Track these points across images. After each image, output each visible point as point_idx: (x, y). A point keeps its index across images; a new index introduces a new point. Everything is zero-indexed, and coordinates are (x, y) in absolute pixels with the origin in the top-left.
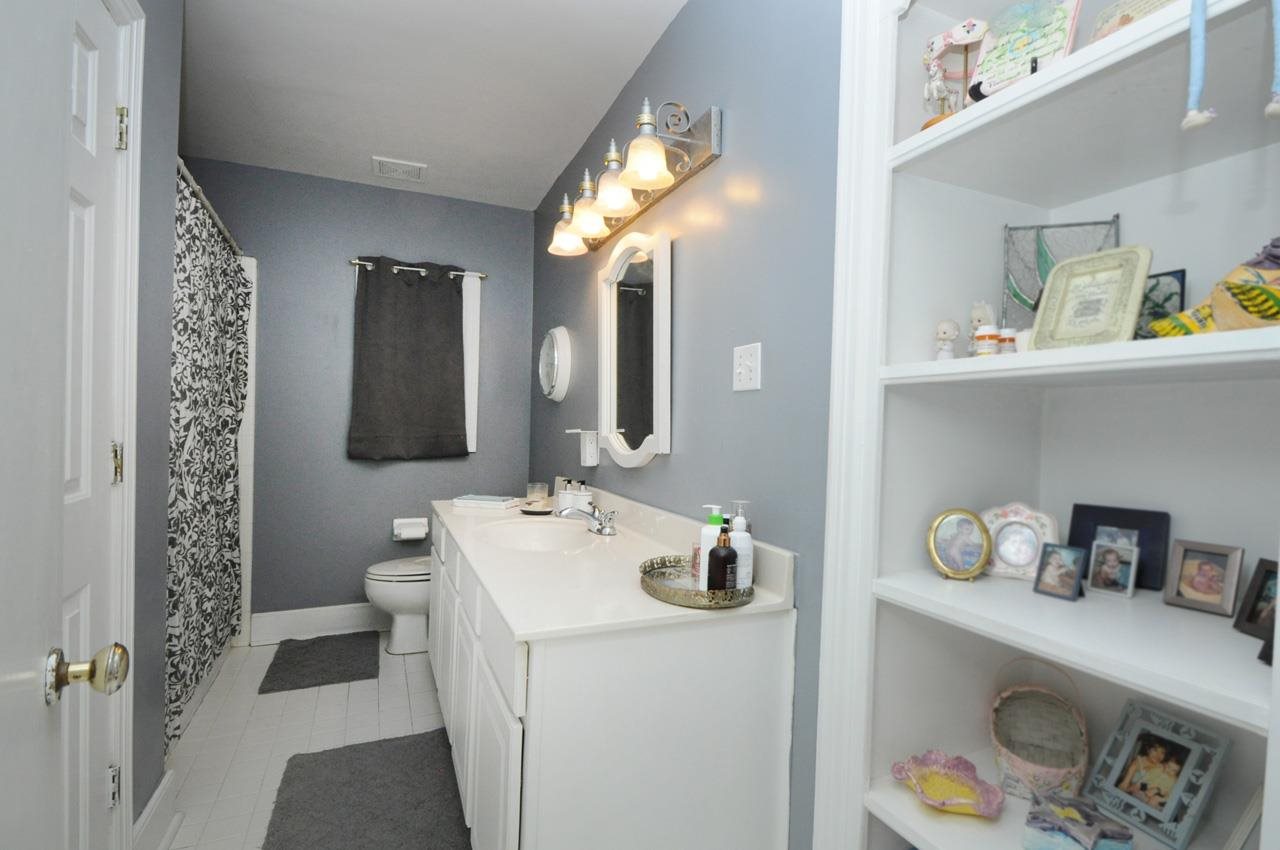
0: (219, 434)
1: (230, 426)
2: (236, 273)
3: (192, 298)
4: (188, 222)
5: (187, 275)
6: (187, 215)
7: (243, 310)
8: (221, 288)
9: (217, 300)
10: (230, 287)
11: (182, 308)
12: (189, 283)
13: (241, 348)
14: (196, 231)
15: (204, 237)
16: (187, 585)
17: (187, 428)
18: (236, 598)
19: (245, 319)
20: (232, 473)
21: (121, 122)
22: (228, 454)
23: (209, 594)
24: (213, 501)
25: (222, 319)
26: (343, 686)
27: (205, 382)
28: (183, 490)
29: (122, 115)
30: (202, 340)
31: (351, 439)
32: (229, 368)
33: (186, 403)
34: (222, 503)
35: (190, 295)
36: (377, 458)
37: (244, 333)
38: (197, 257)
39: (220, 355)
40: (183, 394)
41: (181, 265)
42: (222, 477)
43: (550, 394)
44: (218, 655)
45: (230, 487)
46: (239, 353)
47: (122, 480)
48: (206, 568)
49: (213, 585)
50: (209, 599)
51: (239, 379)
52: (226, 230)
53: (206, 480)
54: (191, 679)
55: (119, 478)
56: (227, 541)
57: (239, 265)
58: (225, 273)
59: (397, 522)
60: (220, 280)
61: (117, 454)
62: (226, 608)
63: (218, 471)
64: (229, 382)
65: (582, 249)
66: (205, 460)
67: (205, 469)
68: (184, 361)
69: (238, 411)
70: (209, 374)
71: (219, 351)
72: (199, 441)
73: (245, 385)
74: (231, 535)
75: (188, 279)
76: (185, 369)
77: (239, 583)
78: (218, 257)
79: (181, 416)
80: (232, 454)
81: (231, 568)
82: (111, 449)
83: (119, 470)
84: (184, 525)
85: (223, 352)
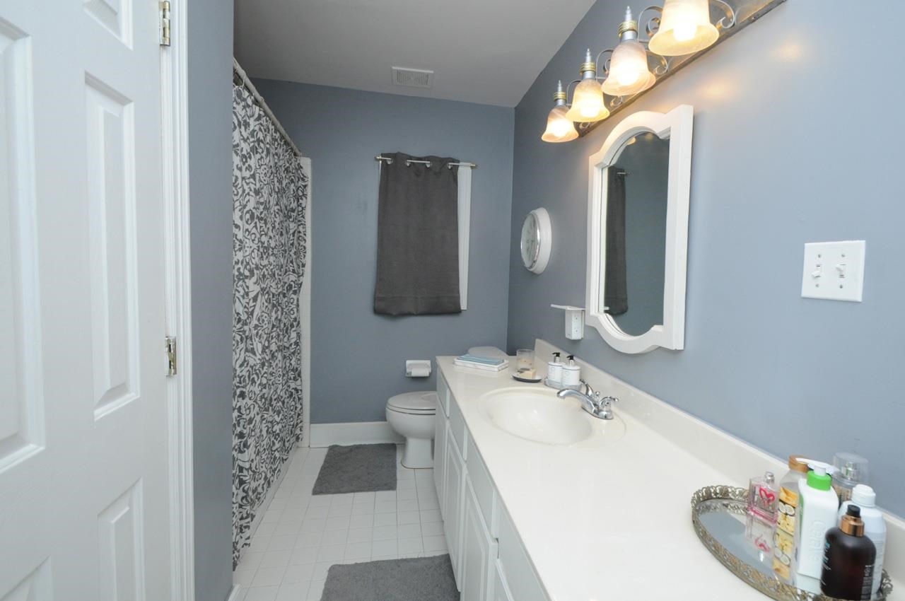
0: (284, 296)
1: (293, 289)
2: (297, 170)
3: (257, 192)
4: (251, 128)
5: (252, 173)
6: (252, 121)
7: (302, 199)
8: (284, 183)
9: (281, 192)
10: (292, 181)
11: (249, 200)
12: (255, 180)
13: (301, 229)
14: (261, 135)
15: (268, 141)
16: (257, 422)
17: (255, 299)
18: (299, 415)
19: (303, 206)
20: (295, 324)
21: (164, 17)
22: (292, 310)
23: (278, 419)
24: (280, 349)
25: (286, 207)
26: (371, 494)
27: (272, 259)
28: (253, 349)
29: (164, 10)
30: (269, 225)
31: (376, 299)
32: (292, 244)
33: (254, 279)
34: (288, 348)
35: (255, 189)
36: (394, 314)
37: (303, 217)
38: (262, 157)
39: (285, 235)
40: (251, 271)
41: (247, 165)
42: (287, 329)
43: (531, 267)
44: (286, 460)
45: (294, 335)
46: (299, 232)
47: (175, 373)
48: (275, 400)
49: (280, 413)
50: (278, 423)
51: (300, 252)
52: (287, 135)
53: (274, 334)
54: (263, 488)
55: (173, 371)
56: (291, 375)
57: (299, 164)
58: (287, 170)
59: (408, 362)
60: (284, 176)
61: (171, 348)
62: (292, 423)
63: (285, 324)
64: (293, 255)
65: (574, 134)
66: (273, 319)
67: (273, 326)
68: (251, 244)
69: (299, 276)
70: (275, 251)
71: (284, 233)
72: (267, 307)
73: (305, 256)
74: (295, 370)
75: (253, 176)
76: (253, 251)
77: (301, 404)
78: (281, 157)
79: (250, 290)
80: (295, 310)
81: (295, 394)
82: (165, 344)
83: (172, 363)
84: (255, 376)
85: (287, 233)
